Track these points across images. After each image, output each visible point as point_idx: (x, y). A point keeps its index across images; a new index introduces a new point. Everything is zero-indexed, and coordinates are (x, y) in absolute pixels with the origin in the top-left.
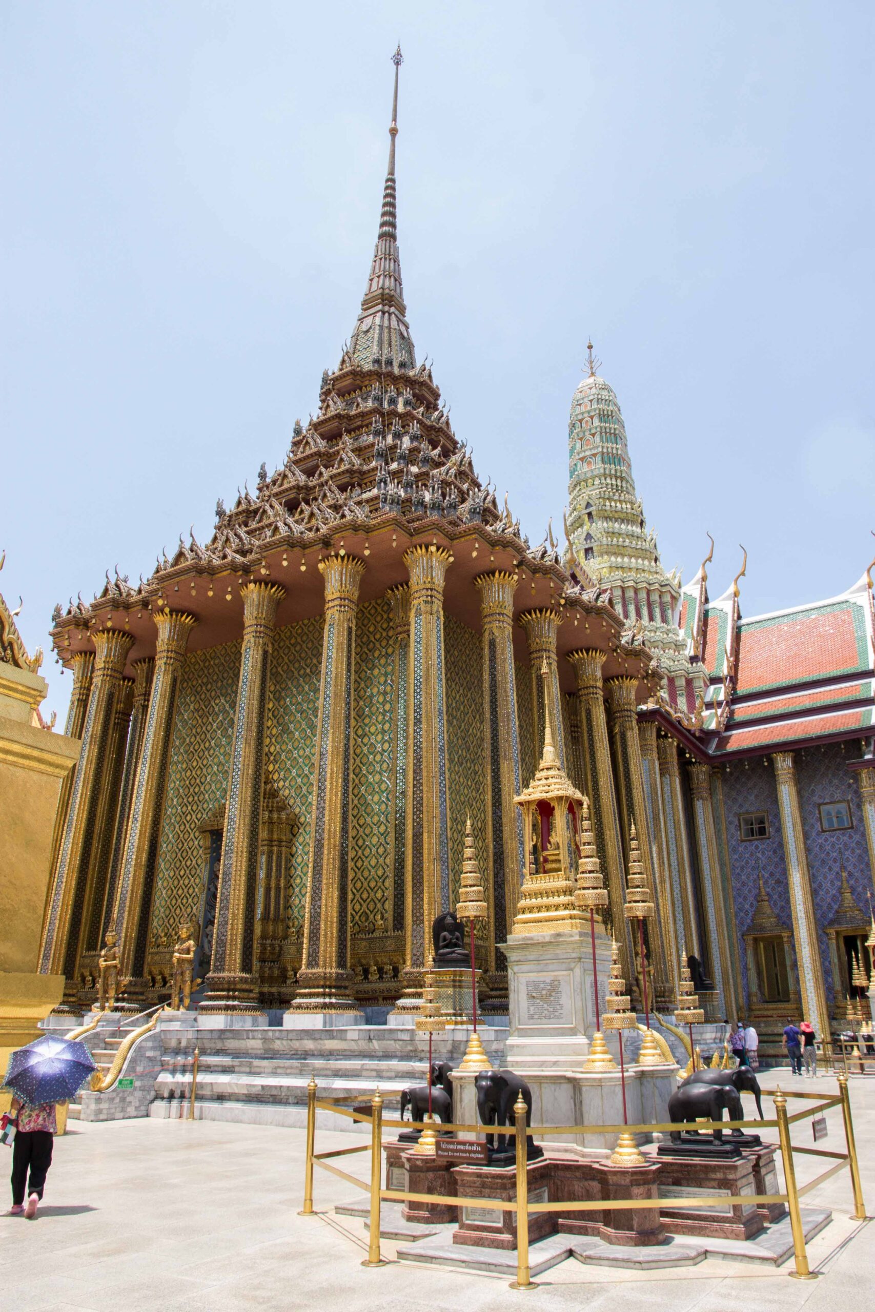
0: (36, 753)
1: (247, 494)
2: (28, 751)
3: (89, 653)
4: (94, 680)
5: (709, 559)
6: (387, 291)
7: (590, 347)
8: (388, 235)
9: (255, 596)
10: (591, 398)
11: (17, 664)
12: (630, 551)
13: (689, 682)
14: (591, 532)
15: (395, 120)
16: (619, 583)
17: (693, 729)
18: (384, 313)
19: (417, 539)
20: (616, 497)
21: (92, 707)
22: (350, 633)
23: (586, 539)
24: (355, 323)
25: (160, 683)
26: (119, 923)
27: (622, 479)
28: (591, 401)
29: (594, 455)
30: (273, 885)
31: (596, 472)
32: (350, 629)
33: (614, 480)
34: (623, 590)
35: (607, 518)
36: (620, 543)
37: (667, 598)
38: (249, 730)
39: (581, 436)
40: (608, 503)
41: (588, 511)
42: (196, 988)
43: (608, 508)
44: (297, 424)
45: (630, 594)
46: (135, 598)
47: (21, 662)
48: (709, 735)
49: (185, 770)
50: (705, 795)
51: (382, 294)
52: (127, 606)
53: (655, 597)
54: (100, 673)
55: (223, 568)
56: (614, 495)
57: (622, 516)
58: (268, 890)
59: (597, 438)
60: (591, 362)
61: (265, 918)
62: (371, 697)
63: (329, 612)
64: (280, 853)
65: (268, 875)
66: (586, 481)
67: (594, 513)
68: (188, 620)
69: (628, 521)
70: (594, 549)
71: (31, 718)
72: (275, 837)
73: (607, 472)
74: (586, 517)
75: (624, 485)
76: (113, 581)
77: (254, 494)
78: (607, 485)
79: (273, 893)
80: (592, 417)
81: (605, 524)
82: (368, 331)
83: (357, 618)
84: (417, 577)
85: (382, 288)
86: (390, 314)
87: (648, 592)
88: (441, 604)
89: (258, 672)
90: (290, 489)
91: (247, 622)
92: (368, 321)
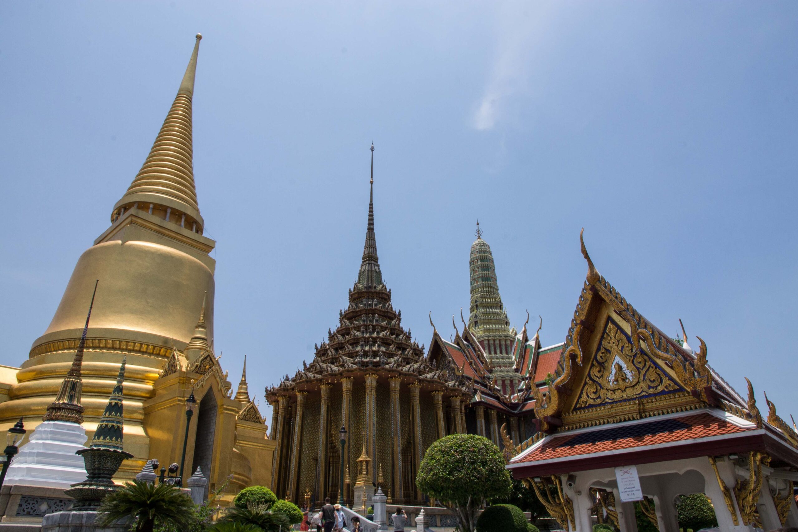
0: (266, 446)
1: (324, 342)
2: (264, 446)
3: (277, 401)
4: (280, 412)
5: (527, 322)
6: (370, 254)
7: (478, 224)
8: (371, 229)
9: (324, 388)
10: (477, 250)
11: (260, 423)
12: (493, 321)
13: (511, 381)
14: (477, 314)
15: (372, 177)
16: (486, 338)
17: (508, 403)
18: (369, 264)
19: (366, 372)
20: (488, 296)
21: (279, 421)
22: (349, 401)
23: (475, 318)
24: (360, 267)
25: (299, 414)
26: (291, 489)
27: (491, 287)
28: (477, 252)
29: (479, 277)
30: (334, 475)
31: (480, 286)
32: (350, 399)
33: (487, 288)
34: (489, 341)
35: (484, 307)
36: (489, 318)
37: (508, 342)
38: (323, 430)
39: (473, 268)
40: (484, 300)
41: (476, 304)
42: (311, 506)
43: (484, 302)
44: (341, 311)
45: (492, 342)
46: (290, 387)
47: (261, 422)
48: (515, 406)
49: (309, 439)
50: (515, 429)
51: (369, 256)
52: (288, 390)
53: (503, 342)
54: (281, 410)
55: (314, 380)
56: (487, 295)
57: (491, 305)
58: (333, 477)
59: (480, 270)
60: (479, 231)
61: (332, 486)
62: (360, 416)
63: (344, 395)
64: (336, 466)
65: (333, 473)
66: (475, 290)
67: (478, 305)
68: (306, 393)
69: (493, 306)
70: (478, 321)
71: (264, 437)
72: (334, 461)
73: (484, 285)
74: (475, 307)
75: (492, 290)
76: (283, 381)
77: (327, 342)
78: (484, 291)
79: (334, 478)
80: (477, 260)
81: (483, 310)
82: (364, 272)
83: (352, 396)
84: (368, 383)
85: (369, 253)
86: (371, 264)
87: (500, 340)
88: (374, 391)
89: (326, 412)
90: (336, 344)
91: (323, 396)
92: (364, 267)
